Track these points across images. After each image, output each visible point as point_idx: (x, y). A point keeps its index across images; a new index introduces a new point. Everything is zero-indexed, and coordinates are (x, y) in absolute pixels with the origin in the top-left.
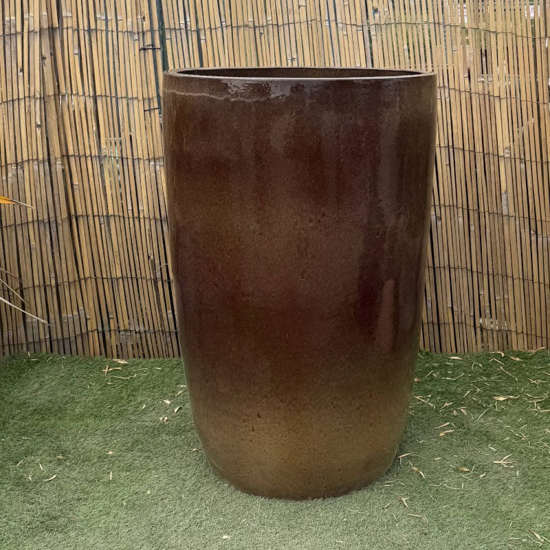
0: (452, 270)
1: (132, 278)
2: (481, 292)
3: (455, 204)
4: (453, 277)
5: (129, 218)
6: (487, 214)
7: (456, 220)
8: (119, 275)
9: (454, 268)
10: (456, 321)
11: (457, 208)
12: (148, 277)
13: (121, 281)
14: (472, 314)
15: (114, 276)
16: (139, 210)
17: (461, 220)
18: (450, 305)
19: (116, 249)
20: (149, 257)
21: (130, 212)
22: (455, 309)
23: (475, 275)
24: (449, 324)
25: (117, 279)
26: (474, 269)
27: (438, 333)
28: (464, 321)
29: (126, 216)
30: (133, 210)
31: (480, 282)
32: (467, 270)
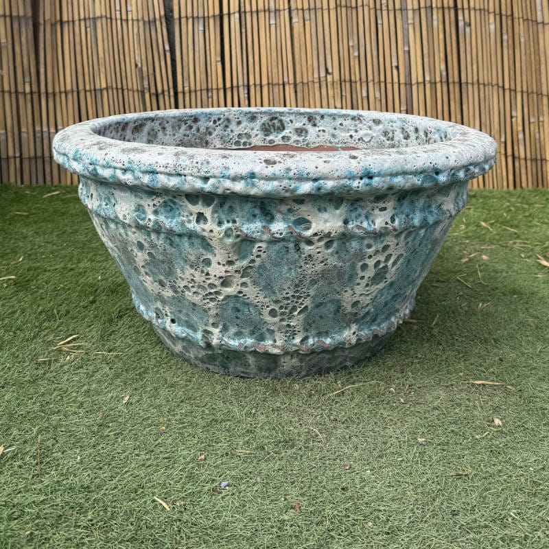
0: (481, 86)
1: (117, 89)
2: (514, 114)
3: (486, 7)
4: (482, 95)
5: (116, 19)
6: (521, 20)
7: (487, 27)
8: (104, 85)
9: (484, 84)
11: (489, 13)
12: (135, 88)
13: (105, 92)
14: (503, 140)
15: (98, 87)
16: (127, 11)
17: (492, 27)
19: (101, 55)
20: (136, 65)
21: (118, 13)
23: (507, 93)
25: (101, 90)
26: (507, 86)
29: (113, 17)
30: (120, 11)
31: (513, 102)
32: (498, 87)
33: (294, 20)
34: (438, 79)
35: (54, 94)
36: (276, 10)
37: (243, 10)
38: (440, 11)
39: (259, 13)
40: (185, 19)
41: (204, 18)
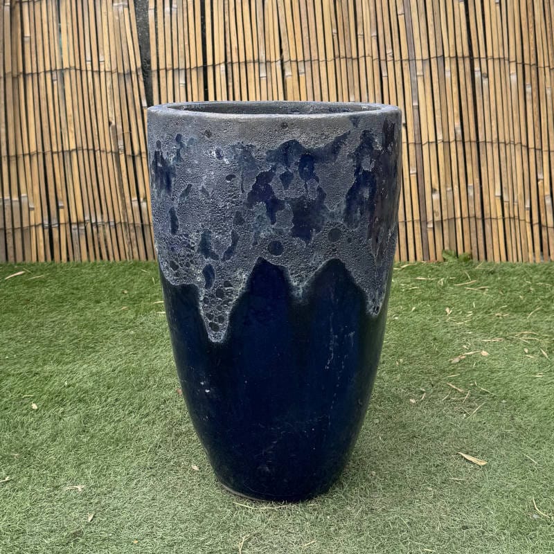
0: (502, 146)
1: (88, 150)
2: (540, 176)
3: (506, 56)
4: (503, 156)
5: (87, 71)
6: (547, 69)
8: (73, 146)
10: (506, 215)
11: (509, 62)
12: (109, 149)
13: (74, 154)
14: (528, 206)
15: (66, 148)
16: (99, 62)
17: (514, 78)
18: (498, 193)
19: (70, 112)
20: (110, 123)
21: (89, 63)
22: (505, 198)
23: (532, 152)
24: (497, 219)
25: (70, 152)
26: (531, 145)
27: (482, 231)
28: (516, 214)
29: (84, 68)
30: (92, 61)
31: (538, 163)
32: (521, 146)
33: (288, 73)
34: (452, 138)
35: (17, 156)
36: (266, 62)
37: (229, 60)
38: (454, 61)
39: (248, 65)
40: (164, 71)
41: (186, 69)
